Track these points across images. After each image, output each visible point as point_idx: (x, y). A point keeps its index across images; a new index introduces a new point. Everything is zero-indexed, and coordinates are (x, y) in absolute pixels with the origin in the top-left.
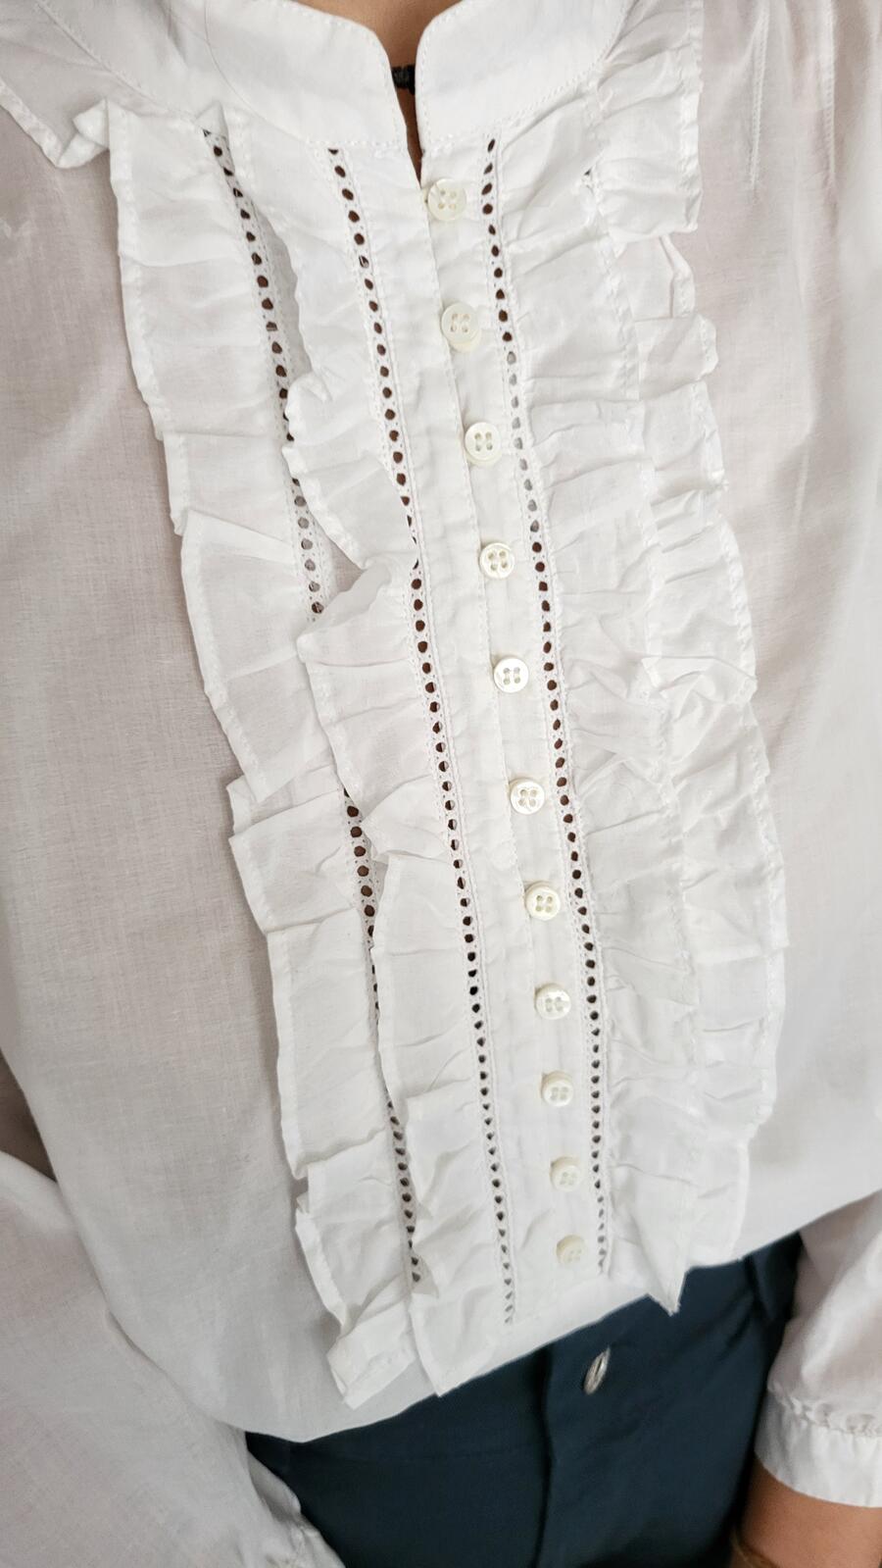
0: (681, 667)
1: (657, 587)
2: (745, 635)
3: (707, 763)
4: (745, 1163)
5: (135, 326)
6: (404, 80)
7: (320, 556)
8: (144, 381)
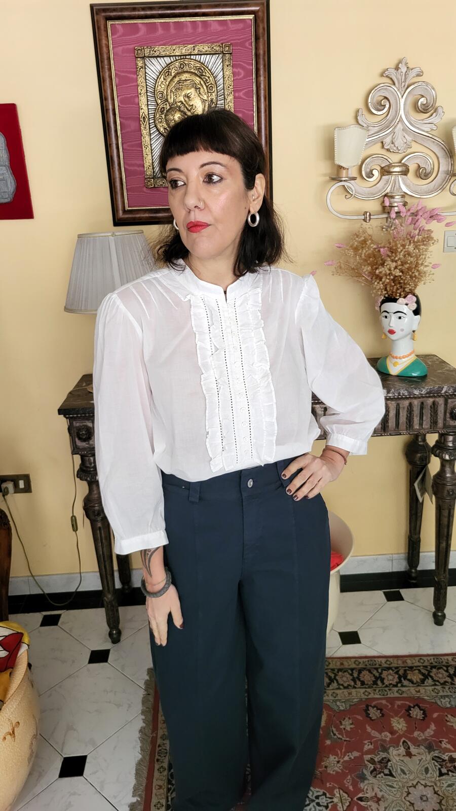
0: (260, 364)
1: (256, 353)
2: (268, 361)
3: (263, 377)
4: (275, 445)
5: (193, 319)
6: (225, 292)
7: (213, 347)
8: (193, 326)
